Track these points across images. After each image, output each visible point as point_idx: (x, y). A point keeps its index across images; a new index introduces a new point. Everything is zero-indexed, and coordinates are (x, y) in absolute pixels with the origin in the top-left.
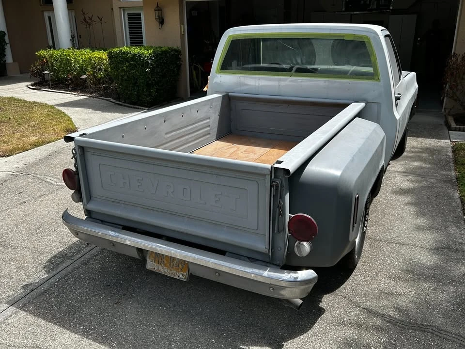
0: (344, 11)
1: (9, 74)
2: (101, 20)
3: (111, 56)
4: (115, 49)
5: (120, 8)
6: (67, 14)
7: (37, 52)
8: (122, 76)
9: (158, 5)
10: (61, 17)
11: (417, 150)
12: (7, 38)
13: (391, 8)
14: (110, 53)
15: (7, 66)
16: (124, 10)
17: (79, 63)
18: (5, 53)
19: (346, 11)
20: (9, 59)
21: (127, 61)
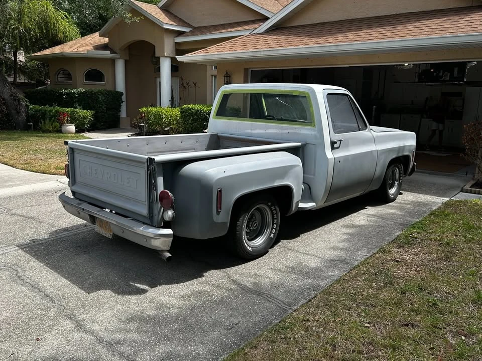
0: (417, 83)
1: (121, 126)
2: (195, 85)
3: (182, 112)
4: (185, 106)
5: (212, 75)
6: (170, 80)
7: (141, 108)
8: (188, 128)
9: (227, 73)
10: (165, 82)
11: (406, 202)
12: (124, 98)
13: (465, 80)
14: (182, 109)
15: (120, 120)
16: (215, 77)
17: (168, 118)
18: (121, 110)
19: (418, 82)
20: (123, 114)
21: (192, 116)
